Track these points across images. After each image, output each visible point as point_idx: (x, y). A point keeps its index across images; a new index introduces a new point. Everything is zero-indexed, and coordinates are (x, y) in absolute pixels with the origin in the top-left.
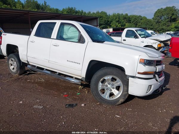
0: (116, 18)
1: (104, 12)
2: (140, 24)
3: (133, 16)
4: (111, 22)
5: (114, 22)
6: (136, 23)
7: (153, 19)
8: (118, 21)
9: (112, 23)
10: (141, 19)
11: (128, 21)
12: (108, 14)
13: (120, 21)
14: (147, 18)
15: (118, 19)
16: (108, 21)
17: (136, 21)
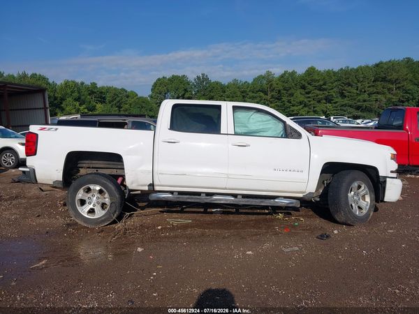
0: (72, 92)
1: (40, 75)
2: (127, 106)
3: (109, 89)
4: (63, 99)
5: (69, 100)
6: (118, 104)
7: (151, 97)
8: (77, 99)
9: (64, 103)
10: (128, 97)
11: (99, 99)
12: (51, 81)
13: (83, 97)
14: (139, 95)
15: (76, 95)
16: (56, 99)
17: (118, 99)
